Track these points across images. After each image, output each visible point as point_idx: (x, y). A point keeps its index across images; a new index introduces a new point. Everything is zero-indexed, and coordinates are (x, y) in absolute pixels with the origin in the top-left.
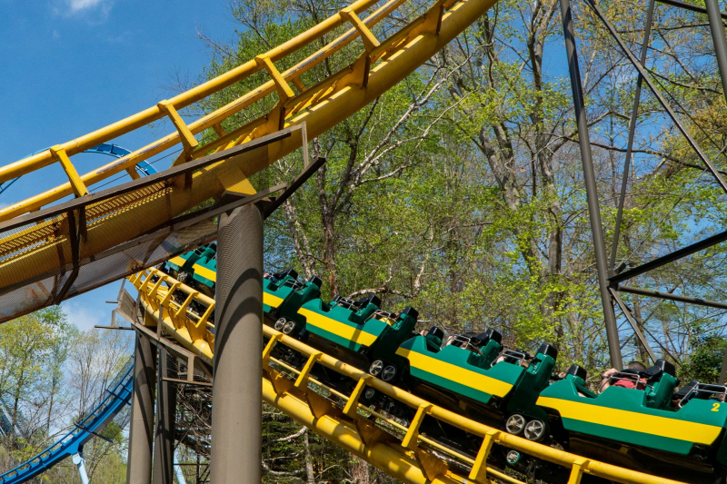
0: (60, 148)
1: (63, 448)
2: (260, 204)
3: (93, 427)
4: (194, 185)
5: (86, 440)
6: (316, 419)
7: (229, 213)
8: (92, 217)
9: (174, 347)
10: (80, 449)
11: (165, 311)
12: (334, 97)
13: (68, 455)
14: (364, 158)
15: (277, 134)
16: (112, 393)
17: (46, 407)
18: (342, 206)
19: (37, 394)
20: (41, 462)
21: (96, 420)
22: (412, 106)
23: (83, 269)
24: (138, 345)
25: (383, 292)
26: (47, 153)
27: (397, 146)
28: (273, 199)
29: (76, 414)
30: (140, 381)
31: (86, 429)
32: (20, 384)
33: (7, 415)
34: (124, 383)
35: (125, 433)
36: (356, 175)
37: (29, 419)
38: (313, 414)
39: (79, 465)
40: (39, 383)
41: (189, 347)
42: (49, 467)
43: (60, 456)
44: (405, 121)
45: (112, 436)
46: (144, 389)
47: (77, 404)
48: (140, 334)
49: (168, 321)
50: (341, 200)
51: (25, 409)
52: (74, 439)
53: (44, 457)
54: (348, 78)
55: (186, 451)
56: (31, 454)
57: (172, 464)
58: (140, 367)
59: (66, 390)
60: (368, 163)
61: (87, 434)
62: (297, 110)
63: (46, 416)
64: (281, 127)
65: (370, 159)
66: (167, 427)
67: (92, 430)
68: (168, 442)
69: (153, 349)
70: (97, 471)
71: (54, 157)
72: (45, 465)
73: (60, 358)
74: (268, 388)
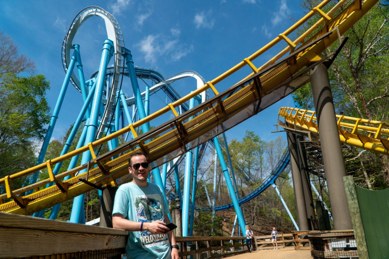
0: (247, 59)
1: (268, 183)
2: (325, 63)
3: (278, 174)
4: (298, 62)
5: (276, 179)
6: (364, 144)
7: (313, 69)
8: (263, 82)
9: (302, 131)
10: (274, 182)
11: (296, 120)
12: (348, 17)
13: (270, 185)
14: (366, 47)
15: (327, 34)
16: (282, 161)
17: (260, 171)
18: (360, 68)
19: (256, 166)
20: (262, 189)
21: (278, 171)
22: (385, 20)
23: (262, 99)
24: (288, 136)
25: (385, 96)
26: (243, 62)
27: (381, 39)
28: (330, 60)
29: (271, 171)
30: (291, 148)
31: (275, 175)
32: (249, 163)
33: (247, 175)
34: (286, 157)
35: (290, 175)
36: (364, 54)
37: (255, 175)
38: (362, 143)
39: (275, 188)
40: (255, 162)
41: (308, 130)
42: (265, 190)
43: (268, 186)
44: (383, 27)
45: (285, 177)
46: (293, 151)
47: (270, 168)
48: (288, 131)
49: (298, 124)
50: (360, 65)
51: (253, 172)
52: (272, 179)
53: (262, 186)
54: (353, 8)
55: (314, 177)
56: (257, 187)
57: (310, 181)
58: (290, 143)
59: (266, 163)
60: (368, 48)
61: (276, 177)
62: (333, 26)
63: (260, 173)
64: (328, 31)
65: (369, 47)
66: (305, 166)
67: (278, 175)
68: (306, 172)
69: (294, 135)
70: (282, 190)
71: (246, 63)
72: (263, 189)
73: (261, 153)
74: (342, 138)
